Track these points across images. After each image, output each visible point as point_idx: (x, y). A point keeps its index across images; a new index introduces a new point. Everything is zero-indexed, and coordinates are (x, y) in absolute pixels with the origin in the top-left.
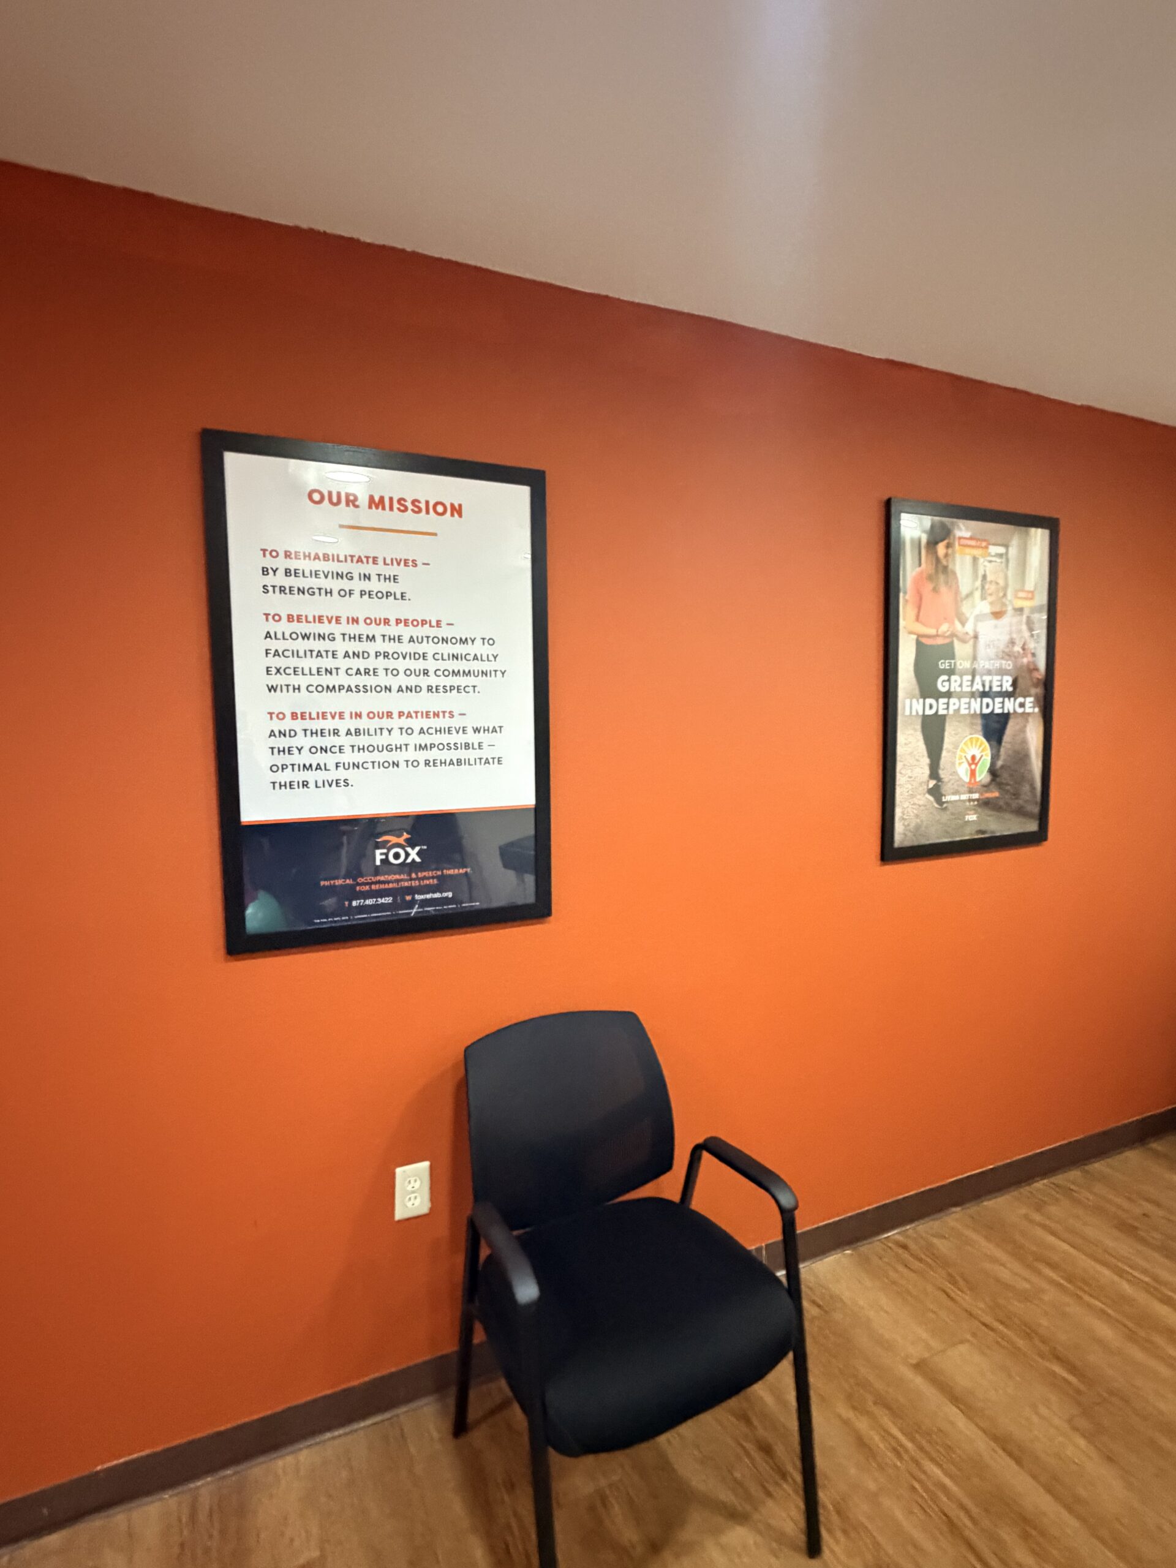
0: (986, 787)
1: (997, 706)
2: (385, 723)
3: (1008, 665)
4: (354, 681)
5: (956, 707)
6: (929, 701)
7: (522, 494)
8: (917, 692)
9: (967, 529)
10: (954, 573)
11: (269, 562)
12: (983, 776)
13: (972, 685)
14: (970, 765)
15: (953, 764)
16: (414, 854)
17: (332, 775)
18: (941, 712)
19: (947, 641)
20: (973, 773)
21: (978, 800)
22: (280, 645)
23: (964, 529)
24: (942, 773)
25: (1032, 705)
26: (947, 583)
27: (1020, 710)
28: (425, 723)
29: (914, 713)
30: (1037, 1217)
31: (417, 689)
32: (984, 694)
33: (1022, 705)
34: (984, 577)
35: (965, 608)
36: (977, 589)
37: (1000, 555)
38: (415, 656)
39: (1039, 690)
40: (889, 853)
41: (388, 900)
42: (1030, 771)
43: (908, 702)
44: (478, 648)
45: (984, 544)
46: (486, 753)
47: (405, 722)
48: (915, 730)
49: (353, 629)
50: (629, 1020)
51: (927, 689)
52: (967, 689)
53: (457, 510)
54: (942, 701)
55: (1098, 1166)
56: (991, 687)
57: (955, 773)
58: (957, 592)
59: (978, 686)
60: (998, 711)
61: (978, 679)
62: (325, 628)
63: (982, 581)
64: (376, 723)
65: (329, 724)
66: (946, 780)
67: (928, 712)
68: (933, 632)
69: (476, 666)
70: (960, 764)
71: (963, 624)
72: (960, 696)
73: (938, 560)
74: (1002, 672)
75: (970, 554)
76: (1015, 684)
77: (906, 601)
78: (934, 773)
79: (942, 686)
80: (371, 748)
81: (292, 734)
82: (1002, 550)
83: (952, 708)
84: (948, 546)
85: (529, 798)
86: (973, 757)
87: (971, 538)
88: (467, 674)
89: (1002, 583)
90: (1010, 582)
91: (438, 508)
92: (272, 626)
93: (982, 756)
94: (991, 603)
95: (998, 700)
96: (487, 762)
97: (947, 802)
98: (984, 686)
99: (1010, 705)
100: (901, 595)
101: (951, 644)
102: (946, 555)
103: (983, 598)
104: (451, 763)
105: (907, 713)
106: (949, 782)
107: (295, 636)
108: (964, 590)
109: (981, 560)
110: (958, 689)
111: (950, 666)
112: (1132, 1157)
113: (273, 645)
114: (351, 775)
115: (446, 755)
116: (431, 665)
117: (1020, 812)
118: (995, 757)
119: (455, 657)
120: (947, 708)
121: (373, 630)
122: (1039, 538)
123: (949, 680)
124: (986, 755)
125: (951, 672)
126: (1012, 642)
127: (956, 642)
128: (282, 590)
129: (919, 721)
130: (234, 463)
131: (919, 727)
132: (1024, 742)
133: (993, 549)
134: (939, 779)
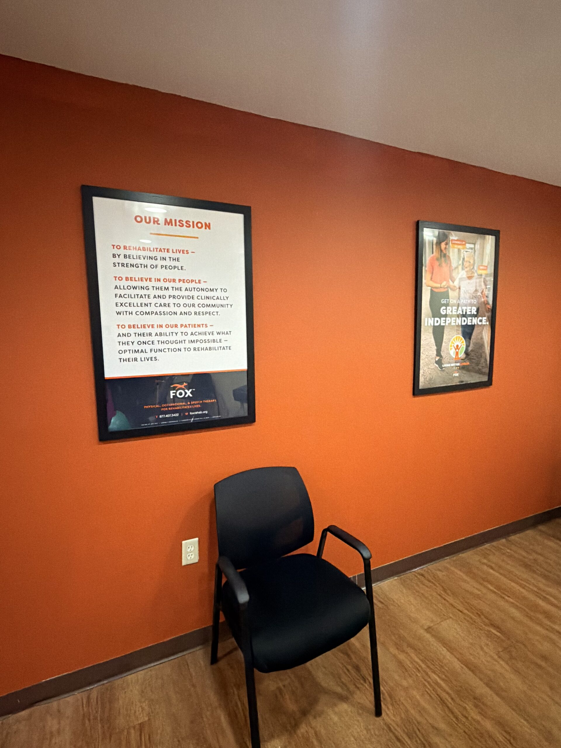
0: (463, 360)
1: (469, 321)
2: (174, 330)
3: (475, 301)
4: (159, 309)
5: (449, 322)
6: (436, 319)
7: (239, 218)
8: (431, 314)
9: (456, 235)
10: (449, 257)
11: (116, 251)
12: (462, 355)
13: (457, 312)
14: (456, 349)
15: (448, 349)
16: (189, 393)
17: (149, 355)
18: (442, 324)
19: (446, 290)
20: (457, 354)
21: (459, 366)
22: (122, 292)
23: (454, 236)
24: (442, 354)
25: (485, 321)
26: (445, 261)
27: (480, 323)
28: (194, 330)
29: (429, 325)
30: (485, 561)
31: (190, 313)
32: (464, 316)
33: (481, 321)
34: (464, 259)
35: (454, 274)
36: (460, 265)
37: (471, 249)
38: (188, 297)
39: (490, 314)
40: (417, 391)
41: (177, 415)
42: (484, 352)
43: (426, 319)
44: (219, 294)
45: (464, 243)
46: (222, 345)
47: (184, 330)
48: (429, 332)
49: (158, 284)
50: (293, 471)
51: (436, 313)
52: (454, 313)
53: (208, 226)
54: (443, 319)
55: (514, 538)
56: (466, 312)
57: (448, 353)
58: (450, 266)
59: (460, 312)
60: (469, 324)
61: (460, 308)
62: (144, 284)
63: (462, 261)
64: (170, 330)
65: (147, 330)
66: (444, 357)
67: (436, 324)
68: (439, 285)
69: (219, 302)
70: (451, 349)
71: (453, 283)
72: (451, 316)
73: (441, 251)
74: (471, 305)
75: (456, 248)
76: (478, 311)
77: (426, 271)
78: (439, 353)
79: (443, 312)
80: (167, 342)
81: (129, 335)
82: (472, 246)
83: (447, 322)
84: (447, 244)
85: (244, 366)
86: (457, 346)
87: (457, 240)
88: (214, 306)
89: (472, 262)
90: (476, 262)
91: (199, 225)
92: (118, 283)
93: (461, 345)
94: (467, 272)
95: (469, 318)
96: (224, 348)
97: (444, 367)
98: (463, 312)
99: (475, 321)
100: (424, 268)
101: (447, 292)
102: (446, 248)
103: (463, 269)
104: (207, 349)
105: (426, 324)
106: (445, 358)
107: (129, 288)
108: (454, 264)
109: (462, 251)
110: (451, 313)
111: (447, 302)
112: (530, 533)
113: (119, 292)
114: (158, 355)
115: (204, 345)
116: (196, 302)
117: (480, 372)
118: (467, 346)
119: (208, 298)
120: (445, 323)
121: (167, 285)
122: (490, 240)
123: (446, 309)
124: (463, 345)
125: (447, 305)
126: (476, 291)
127: (449, 290)
128: (123, 265)
129: (432, 328)
130: (97, 202)
131: (431, 331)
132: (482, 338)
133: (468, 246)
134: (441, 356)
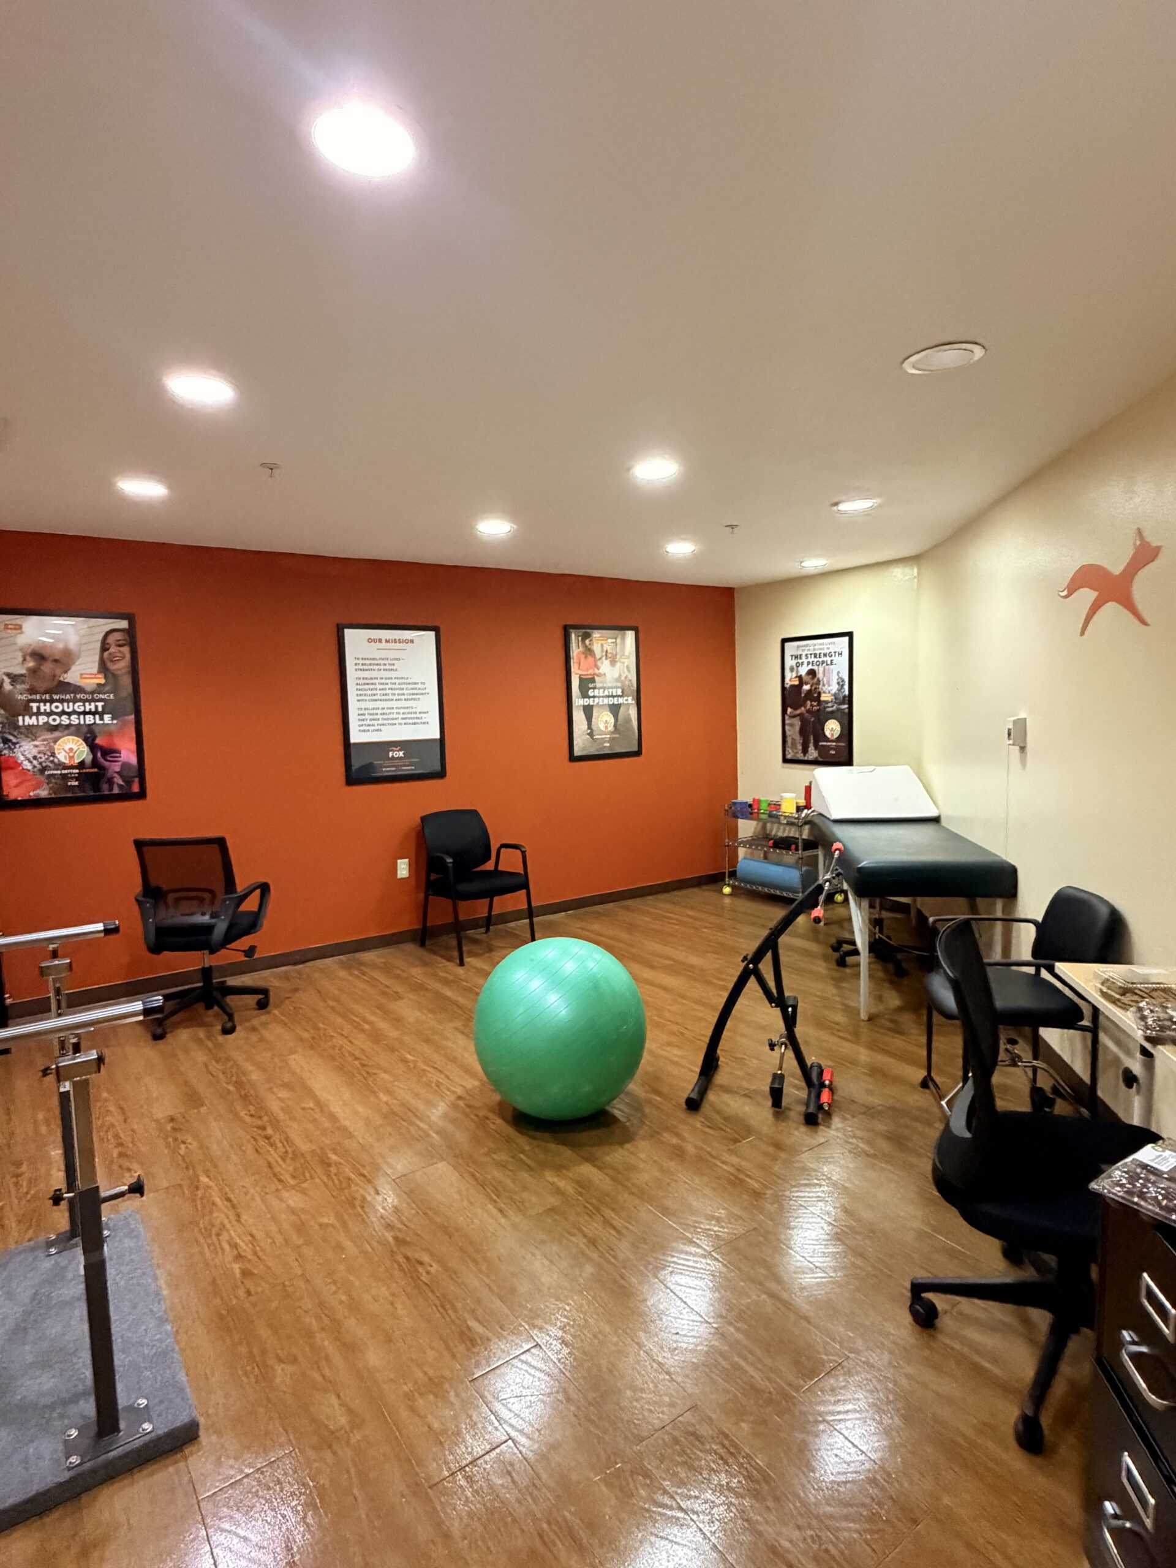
0: (613, 733)
1: (616, 701)
2: (392, 711)
3: (620, 684)
4: (382, 697)
6: (586, 700)
7: (431, 635)
8: (581, 696)
10: (593, 650)
11: (357, 662)
12: (611, 728)
14: (605, 724)
15: (598, 724)
16: (401, 754)
17: (376, 727)
18: (591, 704)
19: (592, 676)
20: (606, 728)
22: (361, 687)
23: (596, 634)
24: (594, 727)
25: (630, 700)
26: (591, 654)
28: (404, 711)
31: (401, 700)
32: (608, 696)
34: (606, 651)
35: (599, 663)
38: (400, 689)
39: (635, 694)
40: (573, 758)
41: (394, 769)
42: (632, 727)
44: (420, 686)
46: (423, 721)
47: (398, 711)
49: (381, 681)
50: (474, 813)
51: (584, 695)
52: (601, 694)
53: (412, 641)
54: (592, 699)
56: (613, 694)
57: (598, 727)
58: (595, 658)
59: (606, 693)
60: (616, 703)
61: (606, 691)
62: (373, 681)
63: (606, 653)
64: (389, 711)
65: (375, 711)
66: (595, 730)
67: (586, 704)
68: (586, 673)
69: (420, 691)
70: (601, 723)
72: (599, 697)
73: (586, 646)
74: (617, 687)
76: (622, 692)
77: (574, 662)
78: (590, 727)
80: (388, 719)
81: (364, 715)
84: (590, 641)
85: (438, 736)
86: (607, 721)
88: (417, 694)
89: (614, 653)
91: (407, 641)
92: (358, 681)
93: (610, 721)
94: (610, 661)
95: (616, 698)
96: (424, 723)
97: (596, 739)
98: (609, 693)
99: (621, 700)
101: (593, 678)
102: (590, 644)
103: (606, 659)
104: (413, 724)
107: (365, 684)
108: (598, 655)
111: (594, 686)
113: (359, 687)
114: (382, 727)
115: (411, 721)
116: (405, 692)
117: (629, 743)
118: (616, 720)
119: (413, 689)
120: (594, 702)
121: (387, 681)
122: (630, 634)
124: (612, 720)
125: (594, 688)
126: (620, 676)
128: (361, 670)
129: (582, 707)
130: (347, 631)
131: (582, 710)
133: (610, 641)
134: (592, 730)
